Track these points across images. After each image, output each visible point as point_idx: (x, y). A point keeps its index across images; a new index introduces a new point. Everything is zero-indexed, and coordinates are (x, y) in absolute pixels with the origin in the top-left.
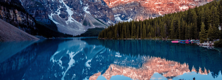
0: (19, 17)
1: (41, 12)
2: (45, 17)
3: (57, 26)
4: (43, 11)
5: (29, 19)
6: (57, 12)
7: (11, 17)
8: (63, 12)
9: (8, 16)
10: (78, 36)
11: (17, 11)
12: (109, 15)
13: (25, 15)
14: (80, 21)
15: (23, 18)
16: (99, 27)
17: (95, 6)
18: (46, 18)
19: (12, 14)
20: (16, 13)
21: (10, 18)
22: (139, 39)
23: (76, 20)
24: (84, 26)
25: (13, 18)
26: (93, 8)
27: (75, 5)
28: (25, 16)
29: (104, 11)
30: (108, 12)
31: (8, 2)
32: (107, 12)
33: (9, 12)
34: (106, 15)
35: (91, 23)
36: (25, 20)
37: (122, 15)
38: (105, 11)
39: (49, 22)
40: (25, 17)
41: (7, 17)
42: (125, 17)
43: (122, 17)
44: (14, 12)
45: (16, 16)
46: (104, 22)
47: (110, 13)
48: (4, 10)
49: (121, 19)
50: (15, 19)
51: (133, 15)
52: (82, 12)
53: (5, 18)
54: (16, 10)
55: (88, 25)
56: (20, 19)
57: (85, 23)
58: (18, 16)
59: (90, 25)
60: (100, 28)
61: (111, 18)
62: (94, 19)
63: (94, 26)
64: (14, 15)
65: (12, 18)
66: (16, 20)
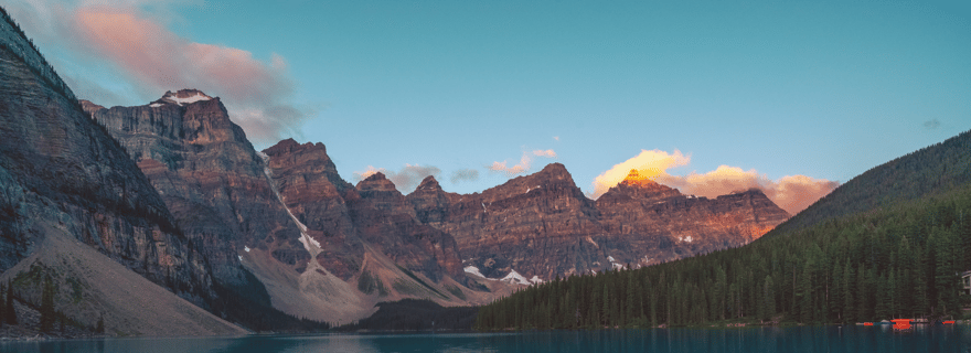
0: (167, 252)
1: (211, 242)
2: (229, 257)
3: (270, 293)
4: (220, 236)
5: (196, 264)
6: (267, 244)
7: (137, 254)
8: (287, 243)
9: (127, 251)
10: (348, 329)
11: (157, 232)
12: (445, 259)
13: (185, 247)
14: (346, 278)
15: (178, 256)
16: (413, 297)
17: (397, 224)
18: (230, 263)
19: (140, 242)
20: (156, 238)
21: (134, 257)
22: (660, 326)
23: (333, 272)
24: (363, 294)
25: (146, 257)
26: (392, 232)
27: (331, 220)
28: (184, 251)
29: (429, 242)
30: (443, 247)
31: (130, 202)
32: (437, 246)
33: (132, 233)
34: (435, 259)
35: (388, 285)
36: (184, 266)
37: (484, 259)
38: (434, 242)
39: (239, 276)
40: (183, 254)
41: (124, 253)
42: (494, 267)
43: (486, 264)
44: (149, 237)
45: (154, 248)
46: (429, 281)
47: (450, 249)
48: (117, 228)
49: (481, 271)
50: (150, 261)
51: (522, 259)
52: (354, 245)
53: (120, 254)
54: (157, 227)
55: (376, 291)
56: (167, 259)
57: (366, 285)
58: (160, 250)
59: (383, 292)
60: (420, 301)
61: (453, 267)
62: (397, 269)
63: (396, 297)
64: (148, 246)
65: (142, 257)
66: (156, 265)
